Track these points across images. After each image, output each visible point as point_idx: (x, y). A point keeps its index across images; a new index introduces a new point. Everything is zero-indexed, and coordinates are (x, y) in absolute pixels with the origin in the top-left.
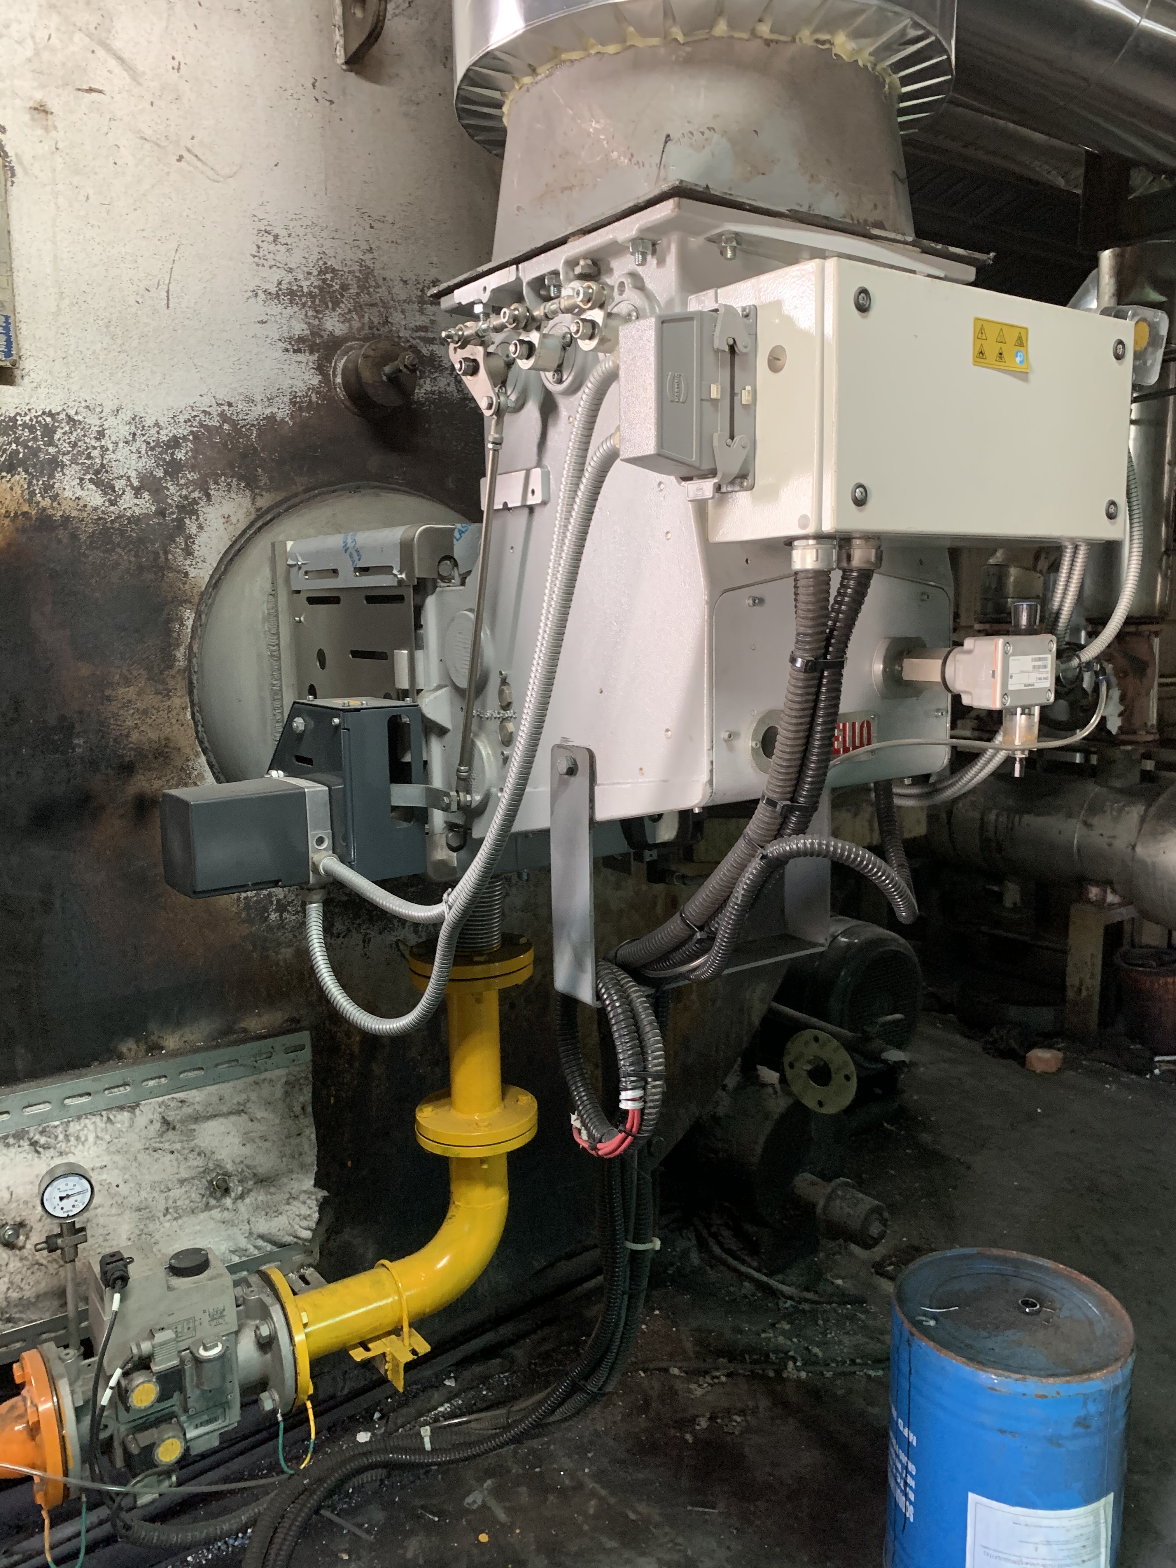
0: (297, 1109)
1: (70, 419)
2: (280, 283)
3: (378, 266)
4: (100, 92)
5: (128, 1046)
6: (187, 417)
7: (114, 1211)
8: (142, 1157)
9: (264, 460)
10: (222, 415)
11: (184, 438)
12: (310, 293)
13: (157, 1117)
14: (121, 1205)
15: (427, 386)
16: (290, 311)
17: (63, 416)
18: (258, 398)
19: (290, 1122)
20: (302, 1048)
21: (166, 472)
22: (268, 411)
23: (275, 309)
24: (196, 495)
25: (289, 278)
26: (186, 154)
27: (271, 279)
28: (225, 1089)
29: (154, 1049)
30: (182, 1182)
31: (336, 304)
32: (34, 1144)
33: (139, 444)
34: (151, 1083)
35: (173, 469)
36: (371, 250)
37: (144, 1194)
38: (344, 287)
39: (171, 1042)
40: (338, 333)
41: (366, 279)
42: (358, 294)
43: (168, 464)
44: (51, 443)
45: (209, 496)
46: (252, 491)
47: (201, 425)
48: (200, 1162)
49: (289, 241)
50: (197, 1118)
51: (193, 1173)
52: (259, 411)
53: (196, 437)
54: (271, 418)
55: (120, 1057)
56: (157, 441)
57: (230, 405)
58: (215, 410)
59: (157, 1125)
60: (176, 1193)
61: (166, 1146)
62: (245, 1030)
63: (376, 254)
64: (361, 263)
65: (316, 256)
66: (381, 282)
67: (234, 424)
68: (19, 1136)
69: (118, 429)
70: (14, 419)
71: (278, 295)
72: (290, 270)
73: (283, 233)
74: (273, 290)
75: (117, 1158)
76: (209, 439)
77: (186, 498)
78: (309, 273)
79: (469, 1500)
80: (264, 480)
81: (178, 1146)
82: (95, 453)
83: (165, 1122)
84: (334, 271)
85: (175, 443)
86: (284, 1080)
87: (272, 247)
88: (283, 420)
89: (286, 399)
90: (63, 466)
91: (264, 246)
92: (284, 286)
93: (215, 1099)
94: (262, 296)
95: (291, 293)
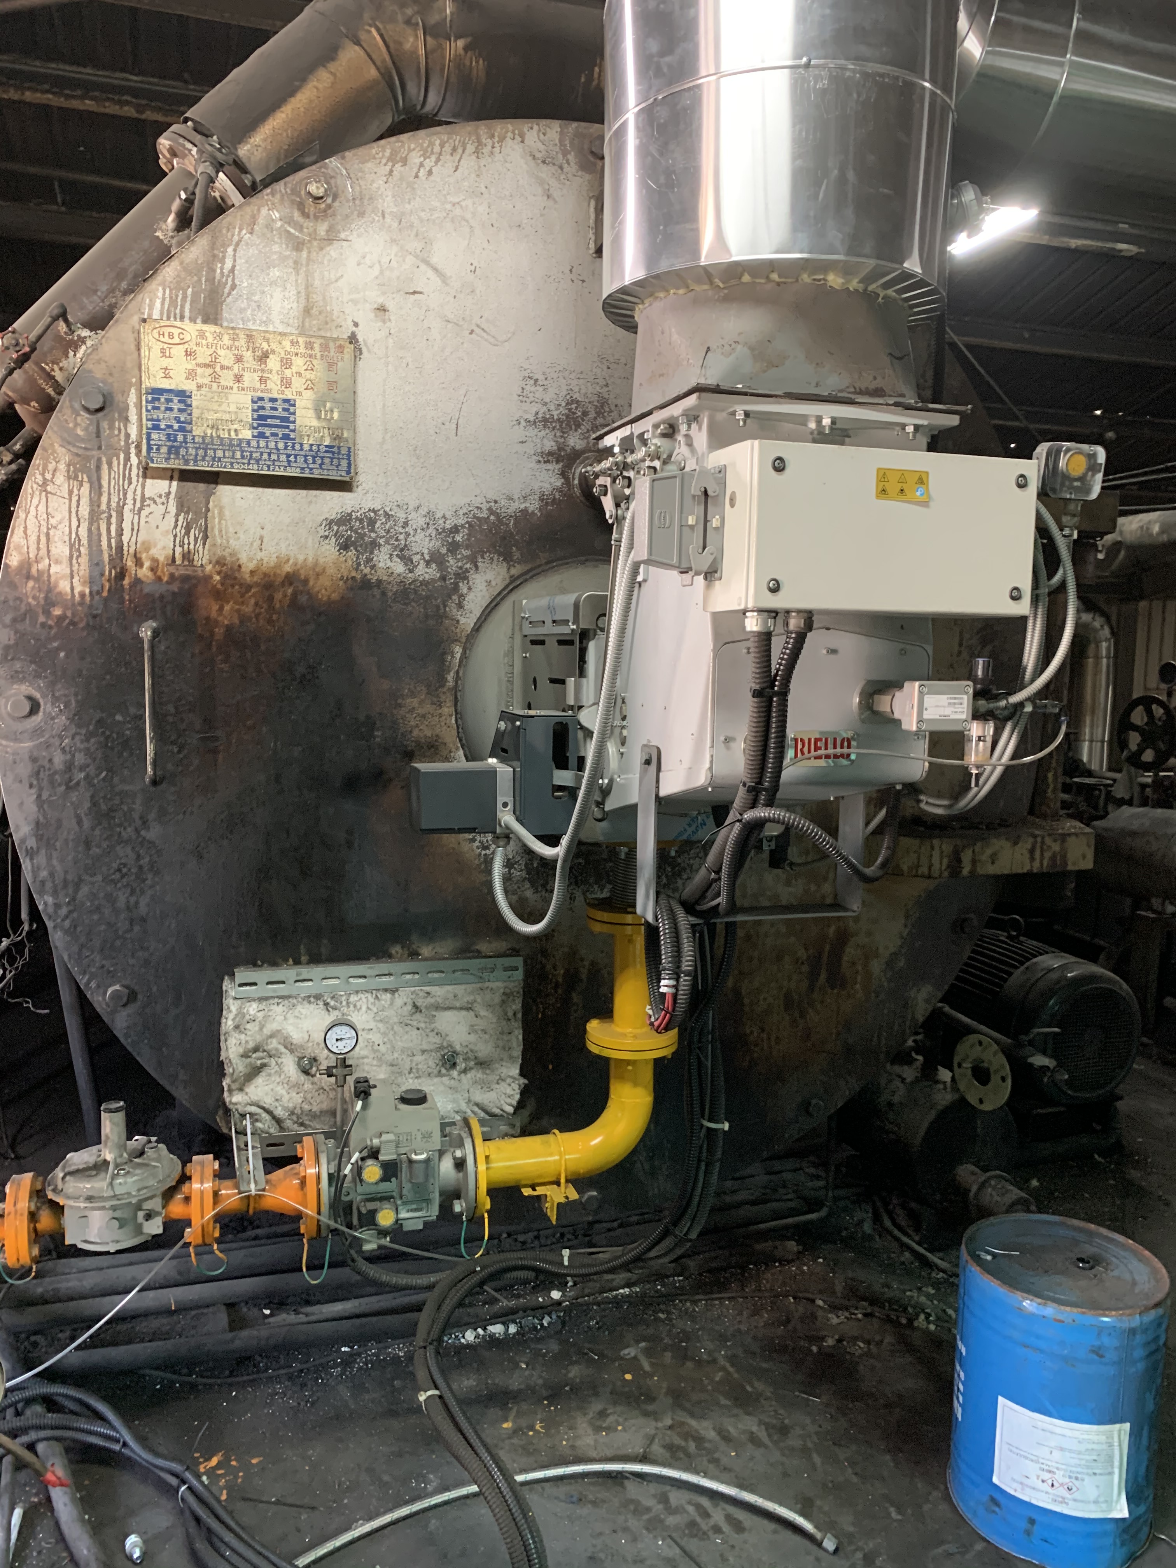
0: (510, 1014)
1: (386, 514)
2: (537, 413)
3: (612, 396)
4: (421, 293)
5: (396, 949)
6: (465, 511)
7: (375, 1062)
8: (397, 1028)
9: (517, 541)
10: (490, 509)
11: (463, 526)
12: (559, 420)
13: (409, 1001)
14: (380, 1059)
16: (543, 433)
17: (381, 512)
18: (516, 497)
19: (504, 1023)
20: (517, 969)
21: (448, 550)
22: (523, 506)
23: (532, 432)
24: (468, 566)
25: (545, 409)
26: (477, 330)
27: (531, 411)
28: (460, 989)
29: (414, 955)
30: (423, 1052)
31: (578, 426)
32: (326, 1004)
33: (431, 531)
34: (408, 977)
35: (454, 548)
36: (607, 385)
37: (396, 1055)
38: (585, 413)
39: (426, 951)
40: (578, 447)
41: (602, 407)
42: (595, 418)
43: (450, 544)
44: (373, 530)
45: (477, 567)
46: (508, 563)
47: (474, 517)
48: (437, 1040)
49: (545, 383)
50: (437, 1007)
51: (433, 1047)
52: (516, 506)
53: (471, 525)
54: (525, 511)
55: (390, 956)
56: (444, 529)
57: (496, 502)
58: (485, 506)
59: (409, 1007)
60: (419, 1058)
61: (415, 1023)
62: (478, 951)
63: (610, 388)
64: (599, 395)
65: (565, 392)
66: (613, 408)
67: (498, 515)
68: (318, 997)
69: (417, 520)
70: (350, 515)
71: (535, 422)
72: (545, 404)
73: (541, 377)
74: (532, 419)
75: (380, 1025)
76: (480, 526)
77: (461, 568)
78: (559, 405)
79: (626, 1351)
80: (517, 555)
81: (422, 1025)
82: (401, 537)
83: (415, 1006)
84: (577, 402)
85: (455, 529)
86: (502, 991)
87: (533, 389)
88: (533, 512)
89: (537, 497)
90: (380, 545)
91: (528, 388)
92: (540, 416)
93: (451, 996)
94: (523, 423)
95: (545, 420)
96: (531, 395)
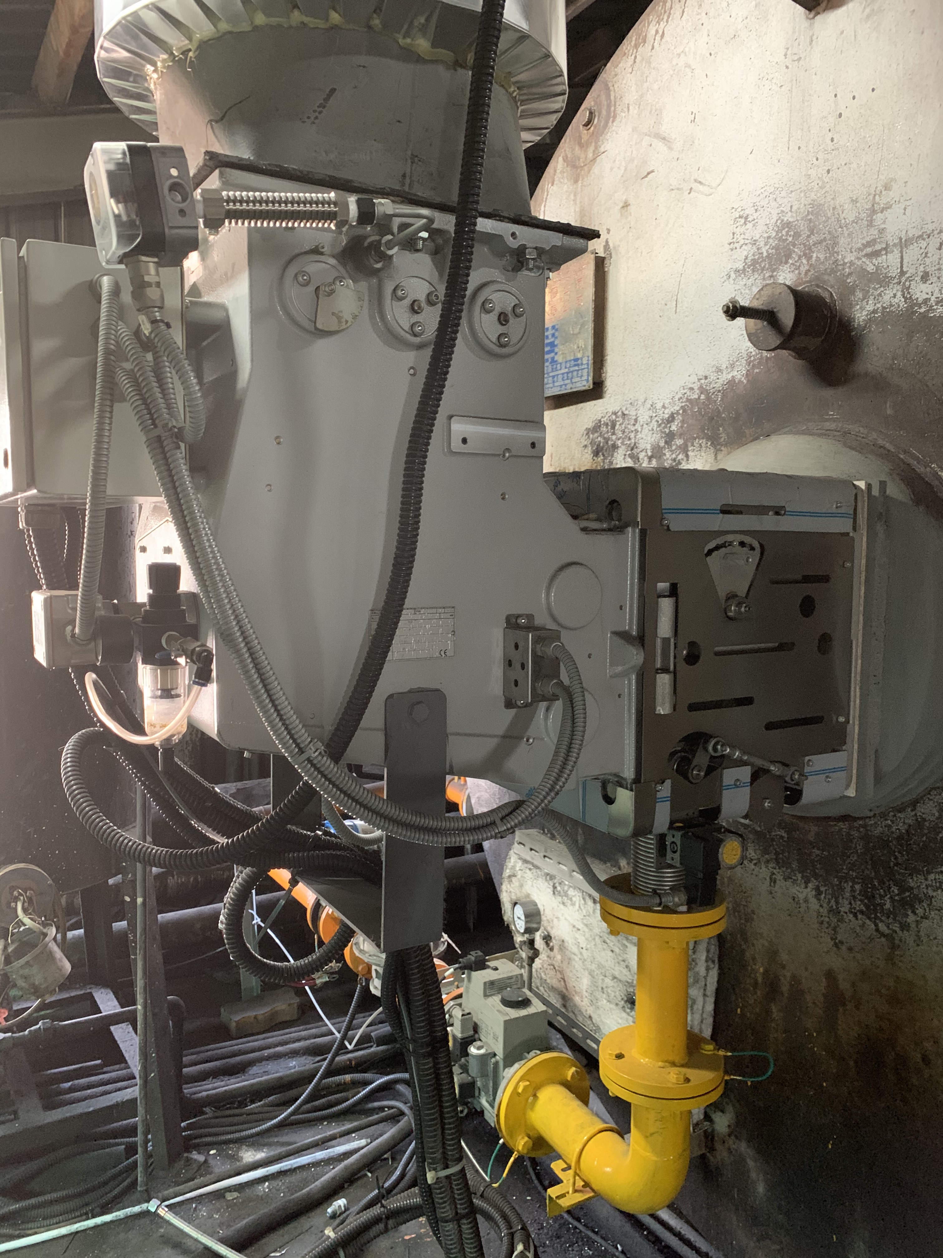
1: (624, 414)
2: (746, 258)
3: (828, 199)
4: (652, 171)
6: (680, 395)
9: (724, 419)
11: (678, 413)
12: (769, 256)
15: (870, 306)
17: (620, 413)
18: (724, 367)
21: (666, 442)
22: (729, 377)
24: (680, 457)
25: (754, 249)
26: (695, 186)
27: (740, 257)
30: (614, 978)
31: (788, 256)
33: (654, 424)
35: (670, 437)
36: (823, 186)
37: (594, 967)
38: (797, 235)
42: (809, 236)
43: (667, 435)
44: (613, 434)
45: (687, 456)
46: (715, 448)
47: (688, 400)
49: (756, 216)
52: (726, 377)
53: (684, 411)
54: (732, 383)
56: (663, 420)
57: (706, 378)
58: (696, 386)
60: (608, 981)
63: (826, 188)
64: (813, 203)
65: (775, 219)
67: (707, 394)
68: (552, 877)
69: (644, 415)
70: (600, 421)
71: (744, 270)
72: (754, 243)
73: (750, 211)
74: (741, 267)
75: (586, 930)
76: (691, 410)
77: (674, 460)
78: (769, 237)
80: (723, 437)
81: (617, 950)
82: (632, 435)
84: (789, 225)
85: (672, 418)
87: (743, 229)
88: (740, 381)
89: (744, 362)
90: (618, 448)
91: (737, 231)
92: (750, 258)
94: (733, 276)
95: (754, 262)
96: (740, 238)
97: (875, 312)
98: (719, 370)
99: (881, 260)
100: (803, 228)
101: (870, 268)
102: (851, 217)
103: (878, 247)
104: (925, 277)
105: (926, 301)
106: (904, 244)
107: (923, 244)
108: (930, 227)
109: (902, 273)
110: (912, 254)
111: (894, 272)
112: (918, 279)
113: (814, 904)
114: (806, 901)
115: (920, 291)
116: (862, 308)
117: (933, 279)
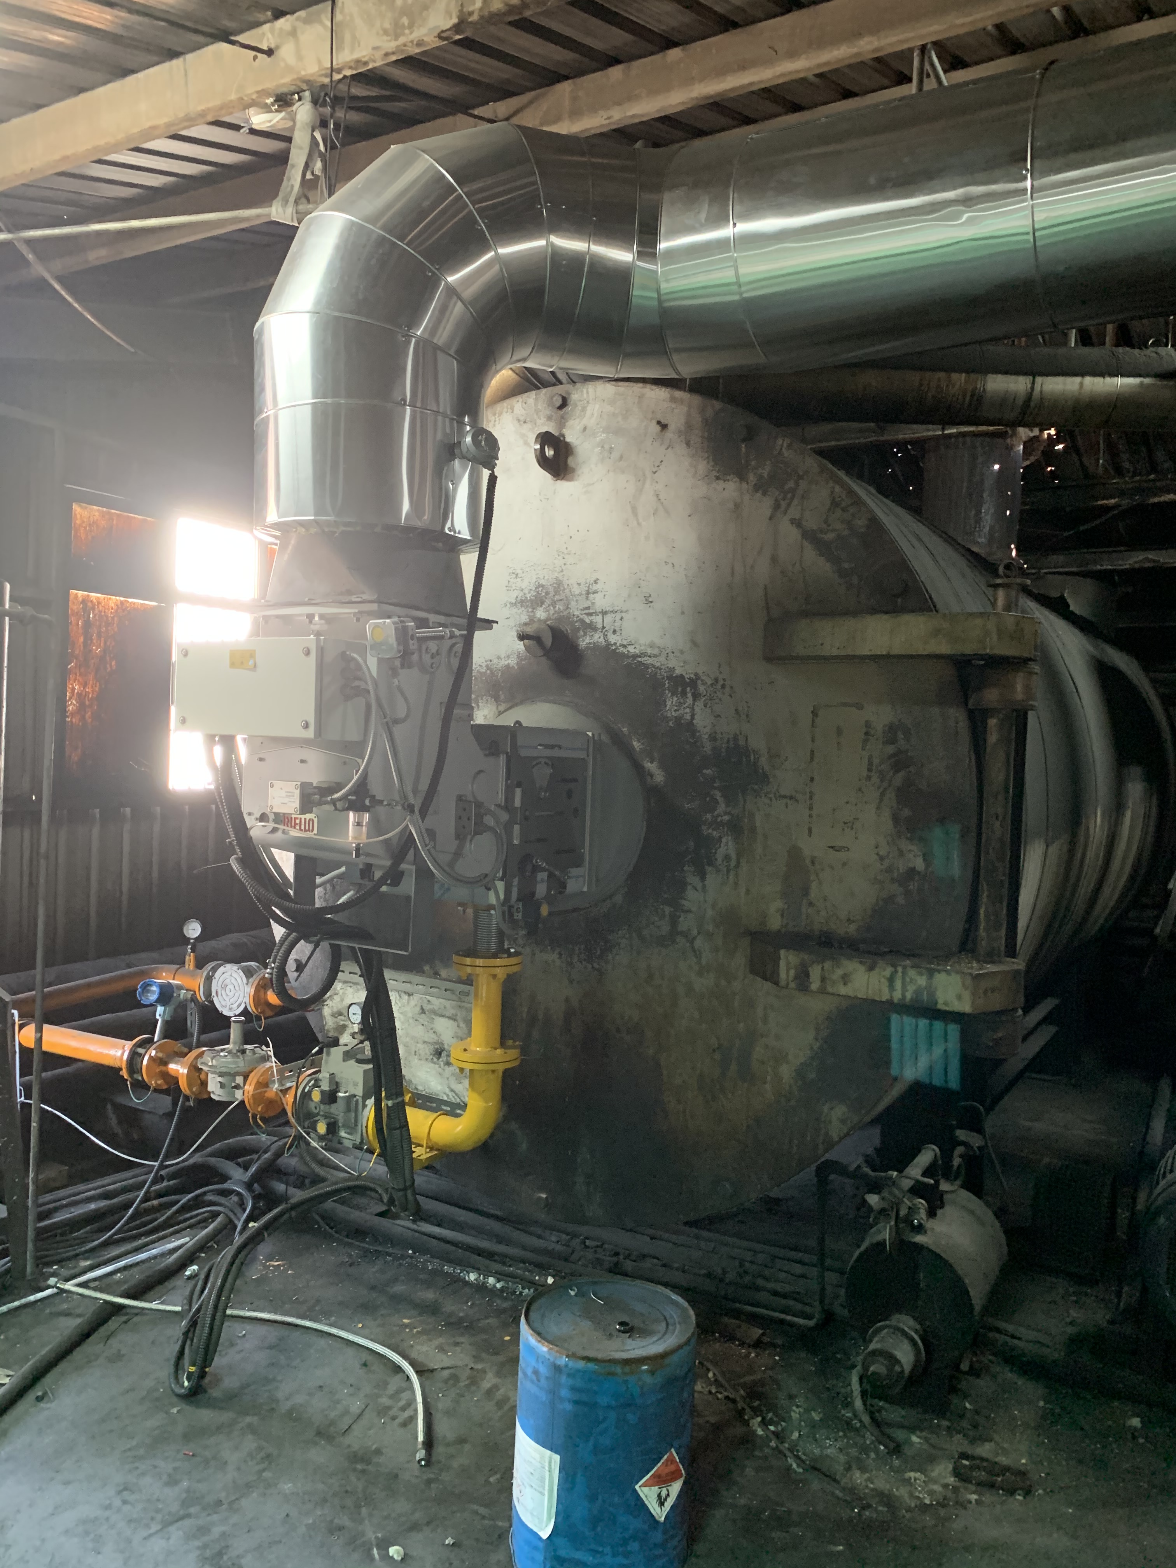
2: (517, 597)
3: (565, 579)
5: (427, 968)
8: (411, 1021)
9: (502, 687)
10: (487, 666)
12: (531, 600)
13: (420, 1004)
15: (587, 640)
16: (520, 611)
18: (502, 657)
22: (506, 663)
23: (514, 610)
25: (521, 594)
27: (512, 596)
28: (448, 1004)
29: (436, 974)
30: (424, 1042)
31: (542, 603)
34: (421, 987)
36: (562, 571)
37: (408, 1039)
38: (547, 593)
39: (444, 973)
40: (542, 618)
41: (559, 585)
42: (554, 596)
45: (478, 706)
46: (496, 703)
48: (433, 1036)
49: (523, 575)
50: (434, 1012)
51: (432, 1041)
52: (504, 662)
54: (508, 666)
55: (423, 972)
57: (490, 661)
58: (484, 665)
59: (418, 1009)
60: (420, 1046)
61: (421, 1021)
63: (564, 572)
64: (557, 578)
65: (534, 580)
66: (566, 587)
67: (491, 671)
71: (515, 604)
72: (522, 590)
73: (519, 571)
74: (514, 601)
78: (531, 590)
80: (502, 697)
81: (426, 1024)
83: (422, 1009)
84: (543, 586)
87: (515, 580)
88: (512, 667)
91: (512, 580)
92: (519, 598)
93: (442, 1007)
94: (508, 605)
95: (522, 602)
96: (513, 585)
97: (590, 643)
98: (499, 658)
99: (593, 617)
100: (551, 589)
101: (588, 621)
102: (577, 593)
103: (591, 611)
104: (614, 632)
105: (615, 644)
106: (604, 613)
107: (614, 615)
108: (616, 608)
109: (604, 627)
110: (608, 619)
111: (600, 626)
112: (611, 631)
113: (558, 962)
114: (553, 961)
115: (612, 639)
116: (583, 641)
117: (618, 634)
